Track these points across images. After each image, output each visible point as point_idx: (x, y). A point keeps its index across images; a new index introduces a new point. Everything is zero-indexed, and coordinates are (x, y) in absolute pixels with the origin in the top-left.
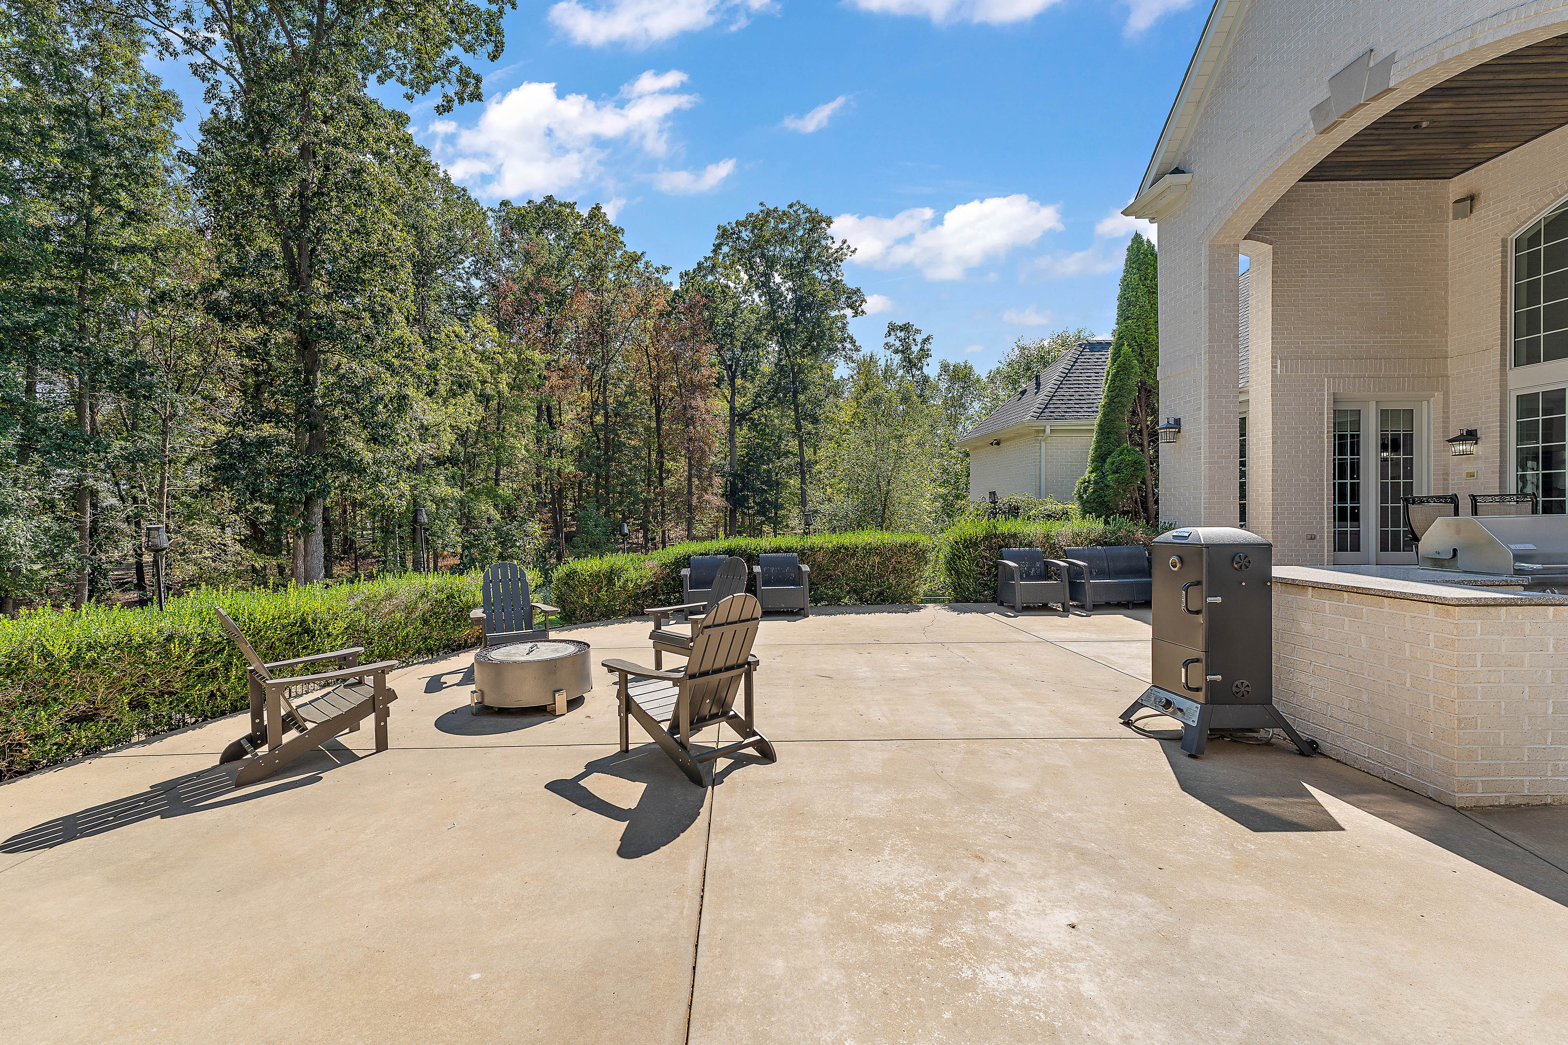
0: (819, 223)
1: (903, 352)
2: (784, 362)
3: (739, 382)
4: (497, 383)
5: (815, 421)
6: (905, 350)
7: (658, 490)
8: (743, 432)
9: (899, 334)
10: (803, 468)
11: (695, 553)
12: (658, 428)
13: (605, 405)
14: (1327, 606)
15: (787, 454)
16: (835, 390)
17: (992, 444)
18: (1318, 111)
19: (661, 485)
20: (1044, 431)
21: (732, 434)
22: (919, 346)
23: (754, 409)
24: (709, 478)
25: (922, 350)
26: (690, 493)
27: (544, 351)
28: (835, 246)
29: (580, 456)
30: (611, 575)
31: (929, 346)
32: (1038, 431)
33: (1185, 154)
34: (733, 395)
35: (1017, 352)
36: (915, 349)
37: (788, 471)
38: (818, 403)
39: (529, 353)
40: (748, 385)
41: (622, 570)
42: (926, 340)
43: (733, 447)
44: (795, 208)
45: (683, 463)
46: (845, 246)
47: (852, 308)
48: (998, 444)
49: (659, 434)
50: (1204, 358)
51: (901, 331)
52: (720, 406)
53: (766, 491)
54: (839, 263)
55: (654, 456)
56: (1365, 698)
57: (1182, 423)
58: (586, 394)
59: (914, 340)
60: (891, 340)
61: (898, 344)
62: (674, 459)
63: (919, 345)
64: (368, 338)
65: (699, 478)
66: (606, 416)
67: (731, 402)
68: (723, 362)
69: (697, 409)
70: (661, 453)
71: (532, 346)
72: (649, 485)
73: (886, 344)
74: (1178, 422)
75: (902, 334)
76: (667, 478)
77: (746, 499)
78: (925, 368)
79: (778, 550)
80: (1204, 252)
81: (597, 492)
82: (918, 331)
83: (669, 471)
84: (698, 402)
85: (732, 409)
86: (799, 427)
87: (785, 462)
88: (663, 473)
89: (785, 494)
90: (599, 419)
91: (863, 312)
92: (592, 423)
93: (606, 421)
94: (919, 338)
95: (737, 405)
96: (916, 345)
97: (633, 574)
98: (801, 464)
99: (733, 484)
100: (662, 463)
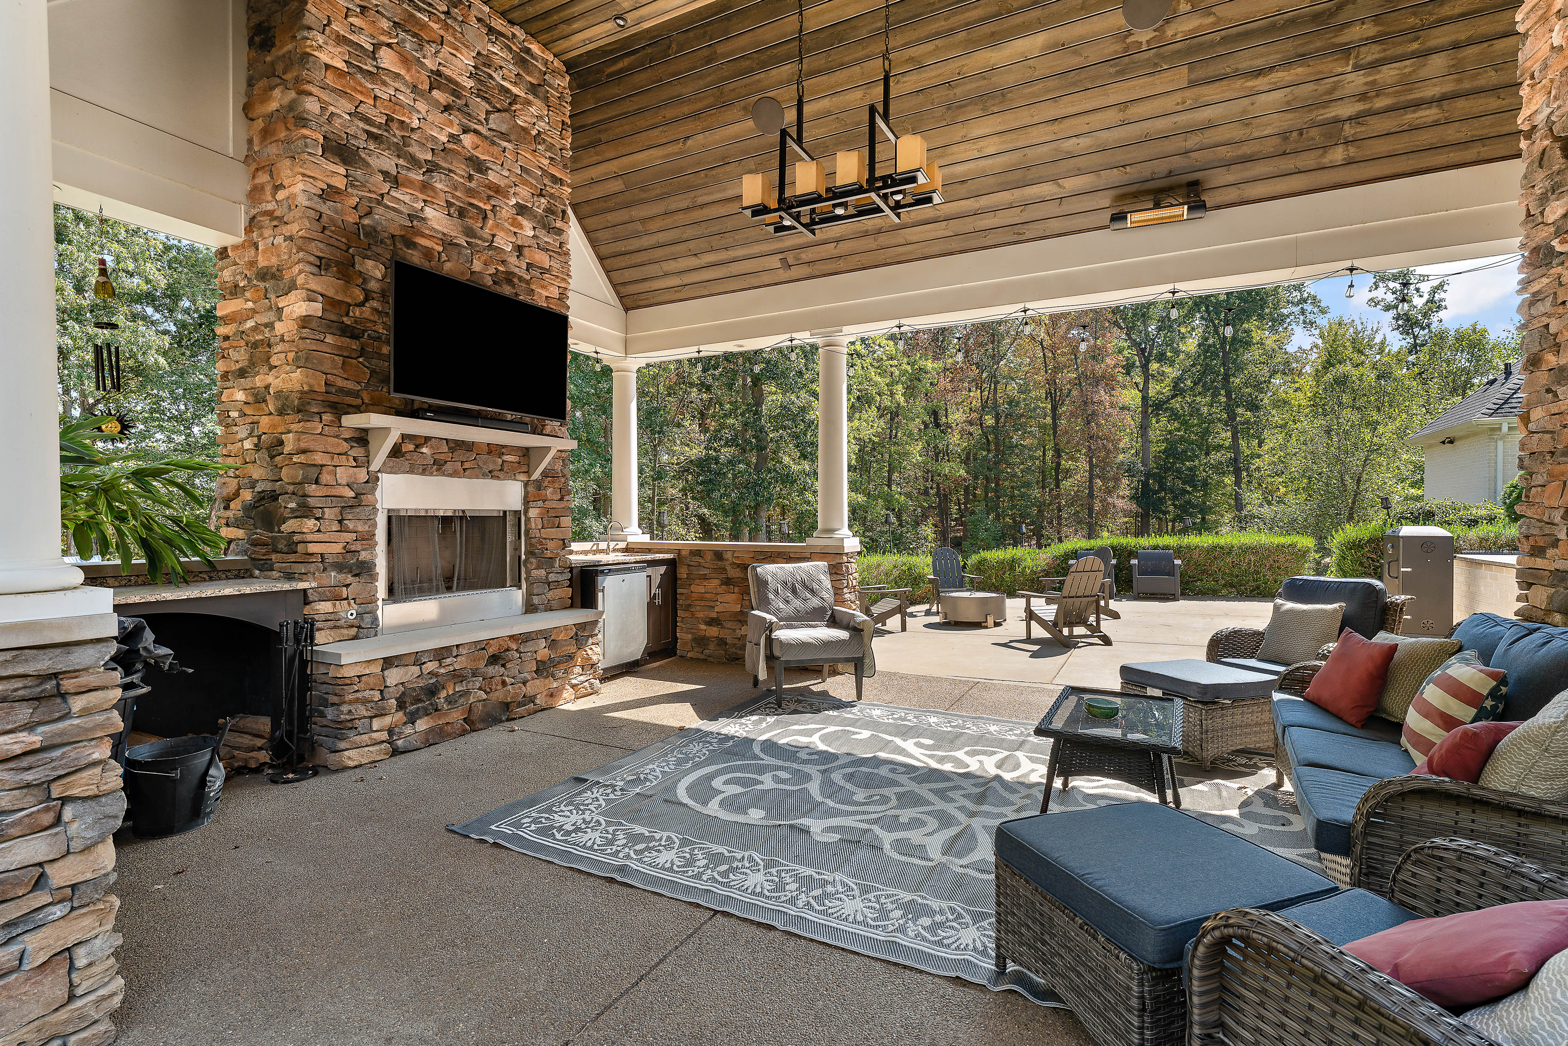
1: (1398, 307)
2: (1211, 341)
3: (1154, 366)
4: (892, 394)
5: (1254, 407)
6: (1402, 305)
7: (1055, 493)
8: (1160, 426)
10: (1237, 466)
11: (1081, 549)
12: (1055, 426)
13: (996, 405)
15: (1218, 448)
16: (1288, 369)
17: (1443, 442)
19: (1058, 486)
21: (1144, 428)
22: (1426, 297)
23: (1173, 397)
24: (1117, 480)
25: (1431, 301)
26: (1091, 495)
27: (936, 358)
29: (967, 459)
30: (1013, 563)
31: (1443, 295)
32: (1492, 430)
34: (1146, 382)
36: (1419, 301)
37: (1218, 468)
38: (1259, 386)
39: (922, 363)
40: (1167, 370)
41: (1020, 560)
42: (1435, 289)
43: (1146, 441)
45: (1084, 465)
48: (1451, 442)
49: (1055, 433)
51: (1396, 280)
52: (1131, 397)
53: (1188, 492)
55: (1050, 454)
58: (975, 394)
59: (1418, 290)
61: (1390, 297)
62: (1072, 458)
63: (1426, 295)
64: (800, 374)
65: (1103, 478)
66: (997, 418)
67: (1144, 390)
68: (1135, 344)
69: (1100, 402)
70: (1058, 452)
71: (925, 356)
72: (1043, 487)
73: (1372, 300)
75: (1396, 285)
76: (1065, 478)
77: (1162, 501)
78: (1435, 324)
79: (1156, 547)
81: (986, 495)
82: (1421, 279)
83: (1068, 471)
84: (1102, 395)
85: (1145, 398)
86: (1232, 416)
87: (1215, 457)
88: (1059, 473)
89: (1216, 497)
90: (989, 420)
92: (981, 424)
93: (997, 422)
94: (1426, 287)
95: (1151, 393)
97: (1029, 562)
98: (1236, 460)
99: (1145, 484)
100: (1059, 464)
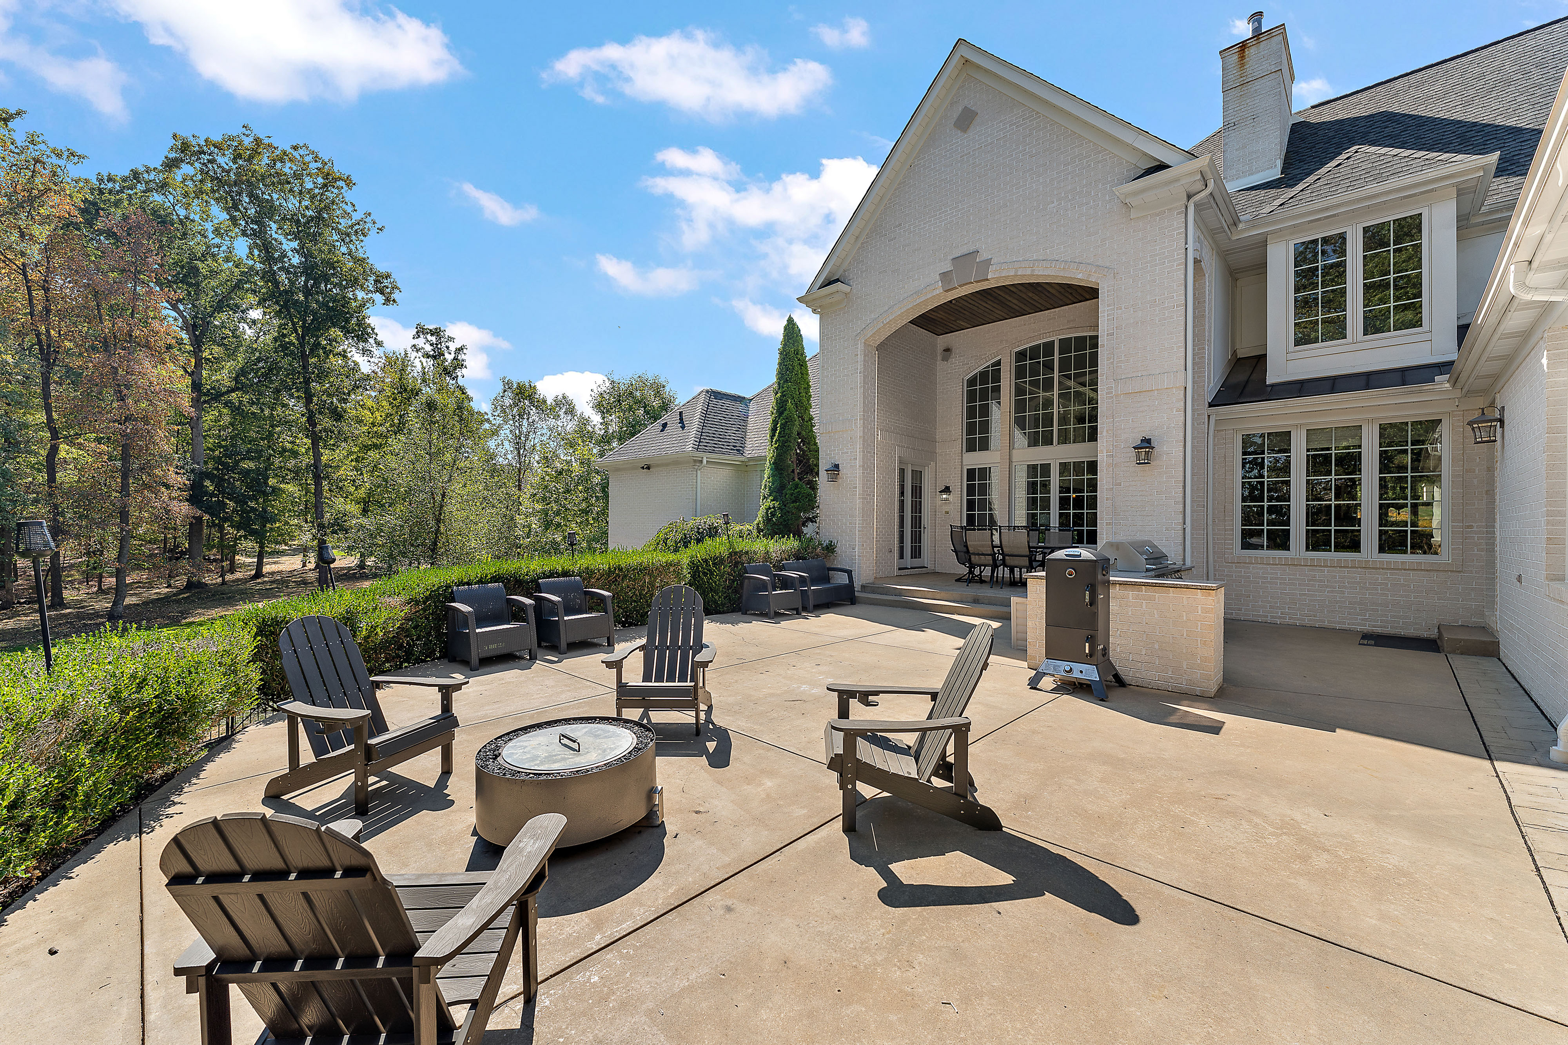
0: (336, 180)
1: (434, 357)
6: (437, 355)
9: (429, 337)
14: (1131, 595)
17: (643, 468)
18: (944, 276)
20: (701, 462)
22: (453, 355)
25: (456, 359)
28: (356, 216)
32: (695, 461)
33: (845, 271)
35: (608, 384)
36: (449, 357)
42: (459, 350)
44: (301, 152)
46: (369, 219)
47: (382, 293)
48: (648, 468)
50: (860, 423)
51: (432, 335)
54: (362, 237)
56: (1156, 646)
57: (840, 468)
59: (448, 348)
60: (420, 342)
61: (428, 348)
63: (453, 353)
67: (196, 375)
73: (415, 346)
74: (837, 466)
75: (433, 339)
78: (460, 378)
80: (860, 346)
82: (451, 339)
85: (197, 384)
86: (312, 422)
91: (394, 300)
94: (453, 346)
96: (450, 354)
